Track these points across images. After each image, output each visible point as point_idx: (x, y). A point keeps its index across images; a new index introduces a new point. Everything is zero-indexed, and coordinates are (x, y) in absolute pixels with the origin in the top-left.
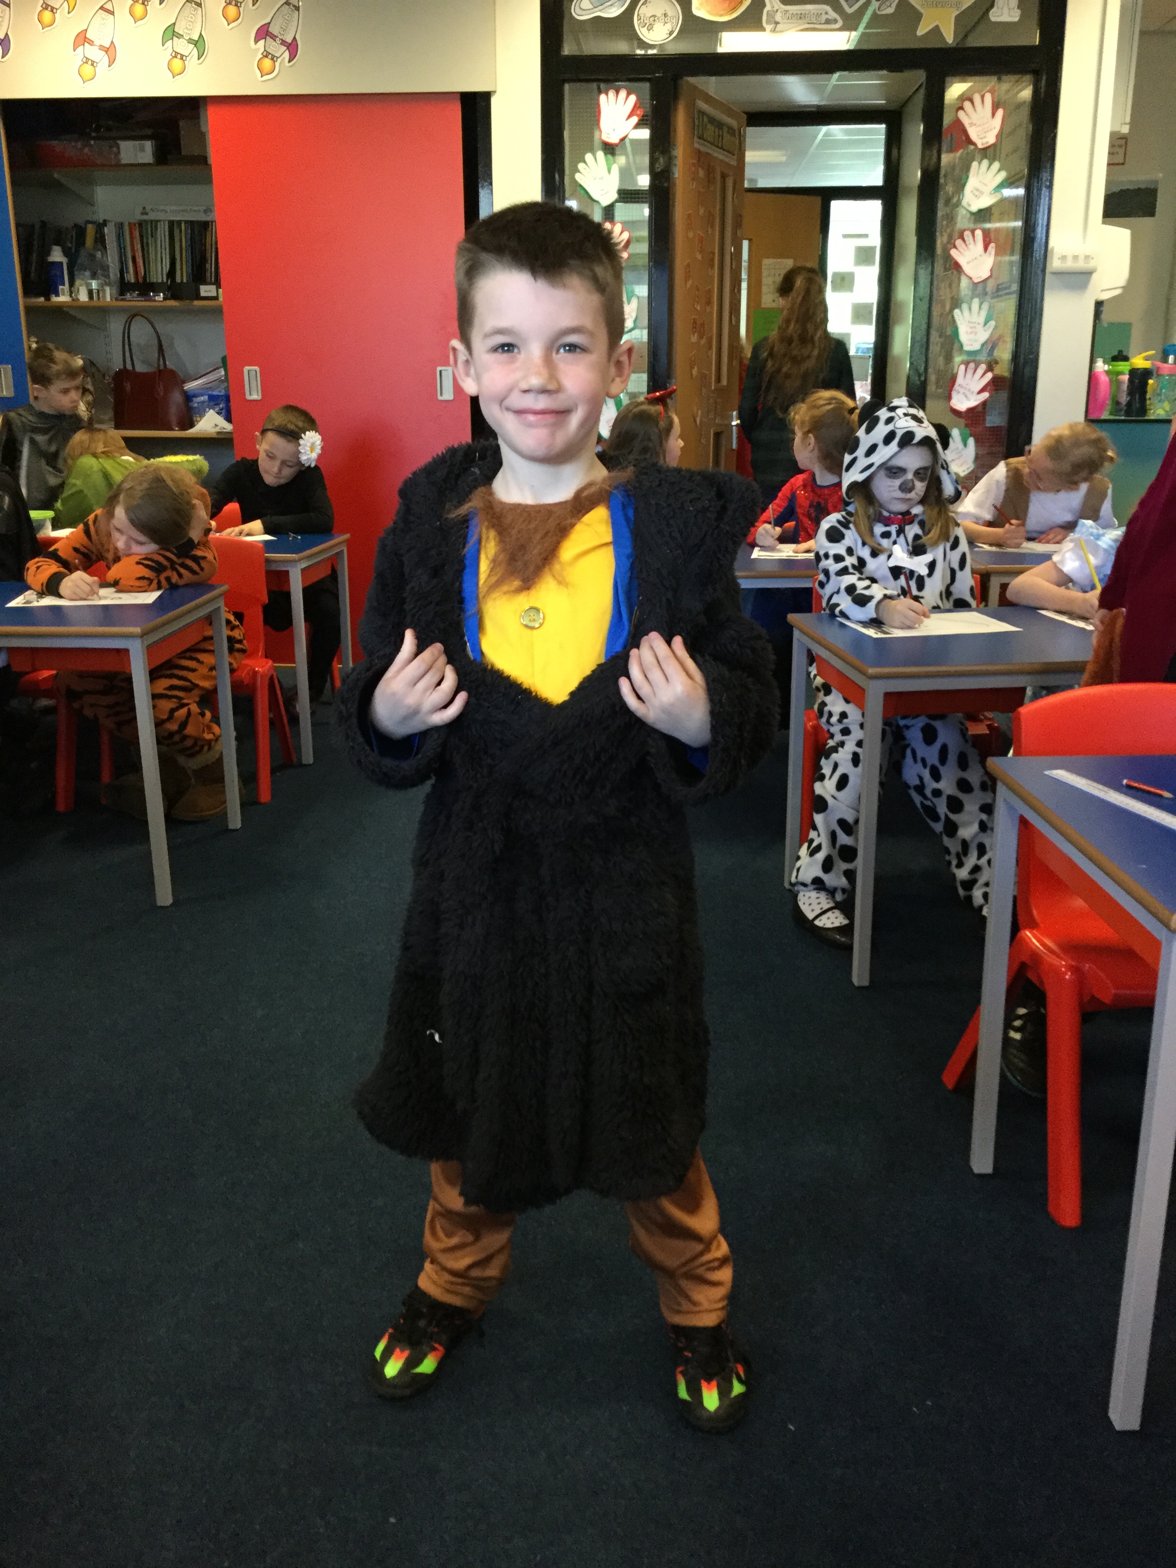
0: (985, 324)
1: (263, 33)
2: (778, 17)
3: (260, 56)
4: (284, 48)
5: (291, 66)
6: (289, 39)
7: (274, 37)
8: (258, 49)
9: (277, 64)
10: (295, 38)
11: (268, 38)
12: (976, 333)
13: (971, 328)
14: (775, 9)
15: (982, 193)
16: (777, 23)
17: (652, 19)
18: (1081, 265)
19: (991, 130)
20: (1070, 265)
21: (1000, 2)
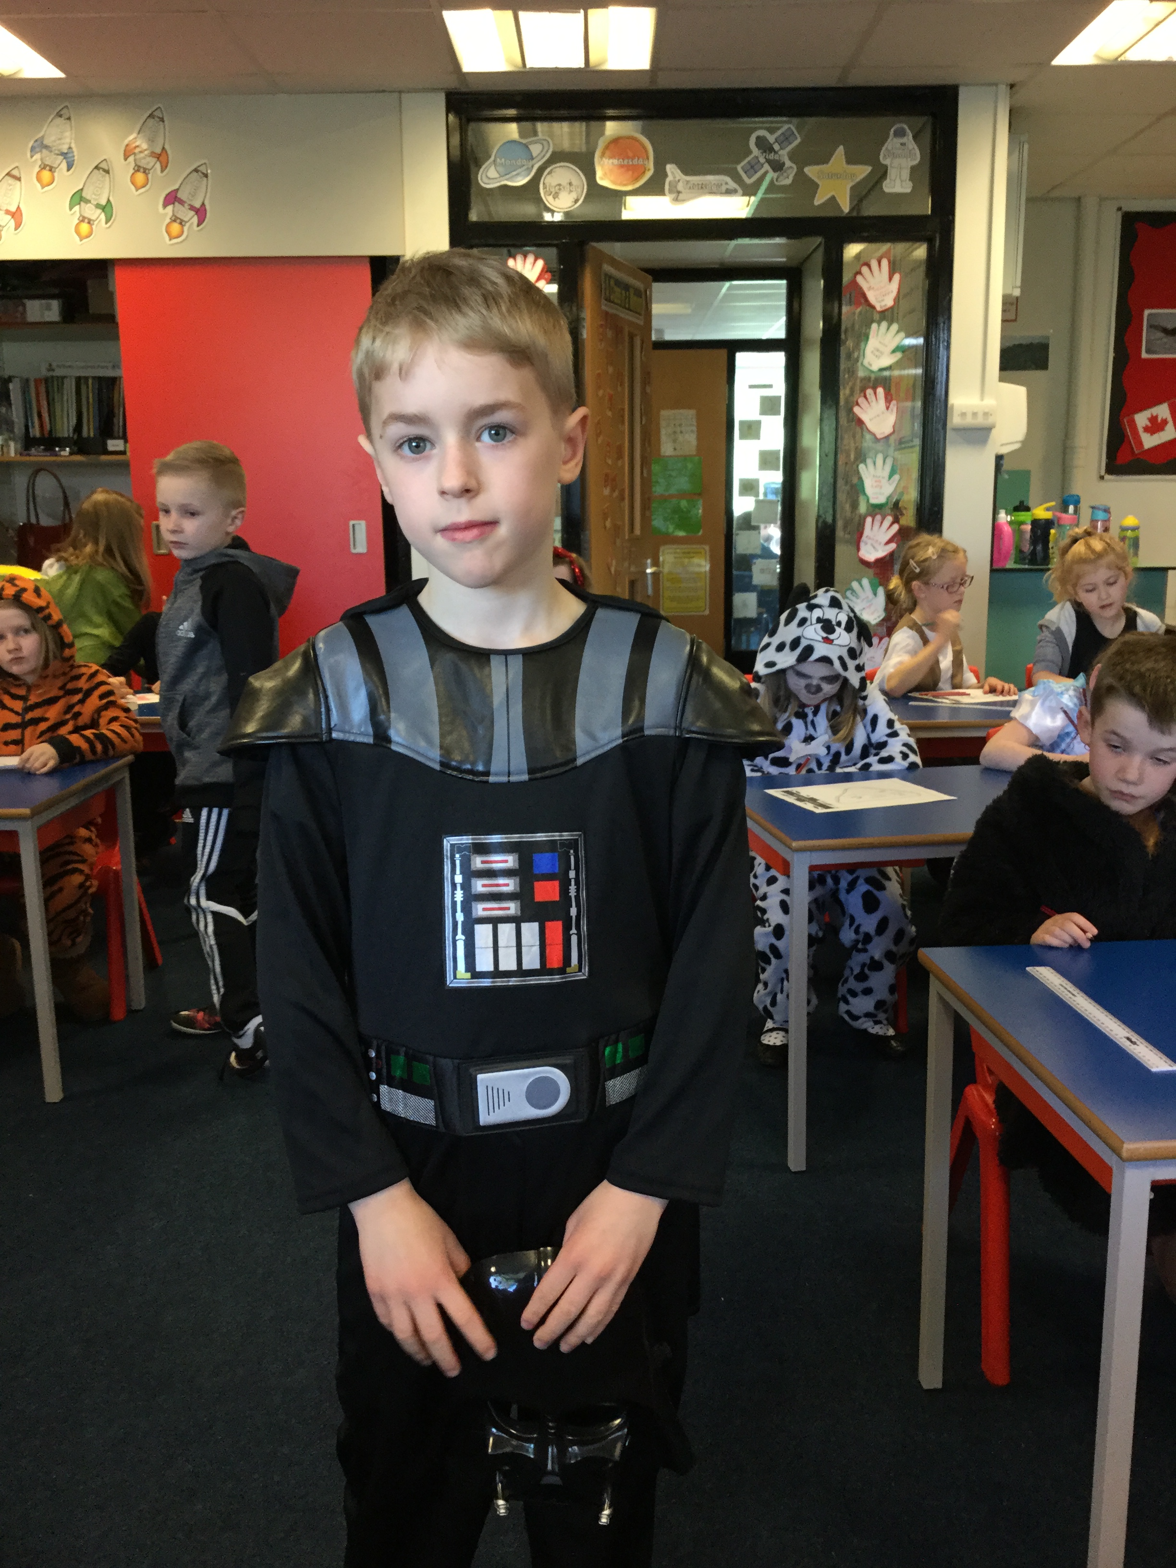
0: (890, 477)
1: (172, 199)
2: (680, 187)
3: (168, 220)
4: (193, 213)
5: (198, 231)
6: (197, 205)
7: (182, 202)
8: (166, 214)
9: (186, 229)
10: (203, 204)
11: (176, 204)
12: (881, 487)
13: (876, 481)
14: (677, 179)
15: (882, 353)
16: (679, 192)
17: (557, 188)
18: (980, 421)
19: (888, 293)
20: (969, 421)
21: (892, 173)
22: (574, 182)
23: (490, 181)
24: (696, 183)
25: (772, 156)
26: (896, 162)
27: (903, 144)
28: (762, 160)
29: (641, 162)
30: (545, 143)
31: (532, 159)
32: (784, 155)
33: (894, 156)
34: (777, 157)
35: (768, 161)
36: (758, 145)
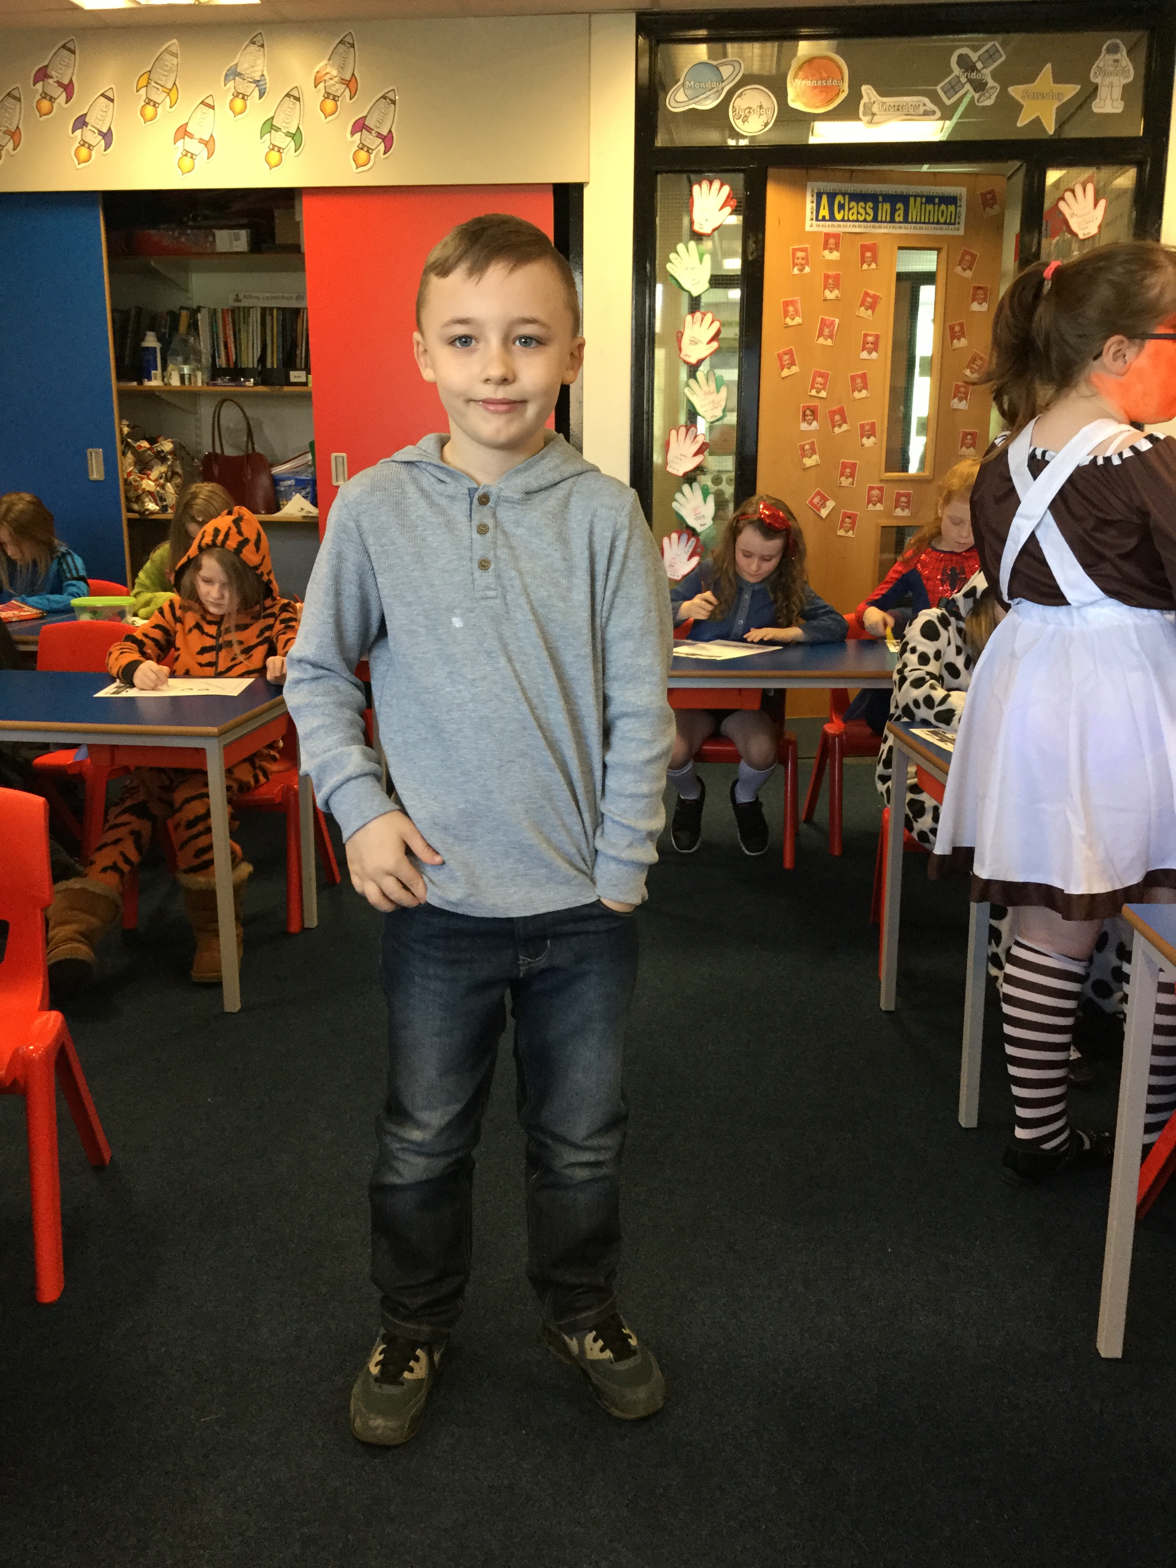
1: (360, 126)
2: (875, 109)
4: (380, 140)
6: (385, 133)
7: (369, 130)
9: (372, 156)
10: (390, 131)
11: (364, 131)
14: (872, 101)
16: (874, 115)
17: (747, 111)
19: (1093, 221)
21: (1103, 92)
22: (765, 106)
23: (679, 105)
24: (892, 104)
25: (973, 76)
26: (1108, 80)
27: (1116, 61)
28: (963, 80)
29: (835, 83)
30: (736, 65)
31: (723, 81)
32: (987, 74)
33: (1106, 74)
34: (979, 77)
35: (970, 81)
36: (958, 63)
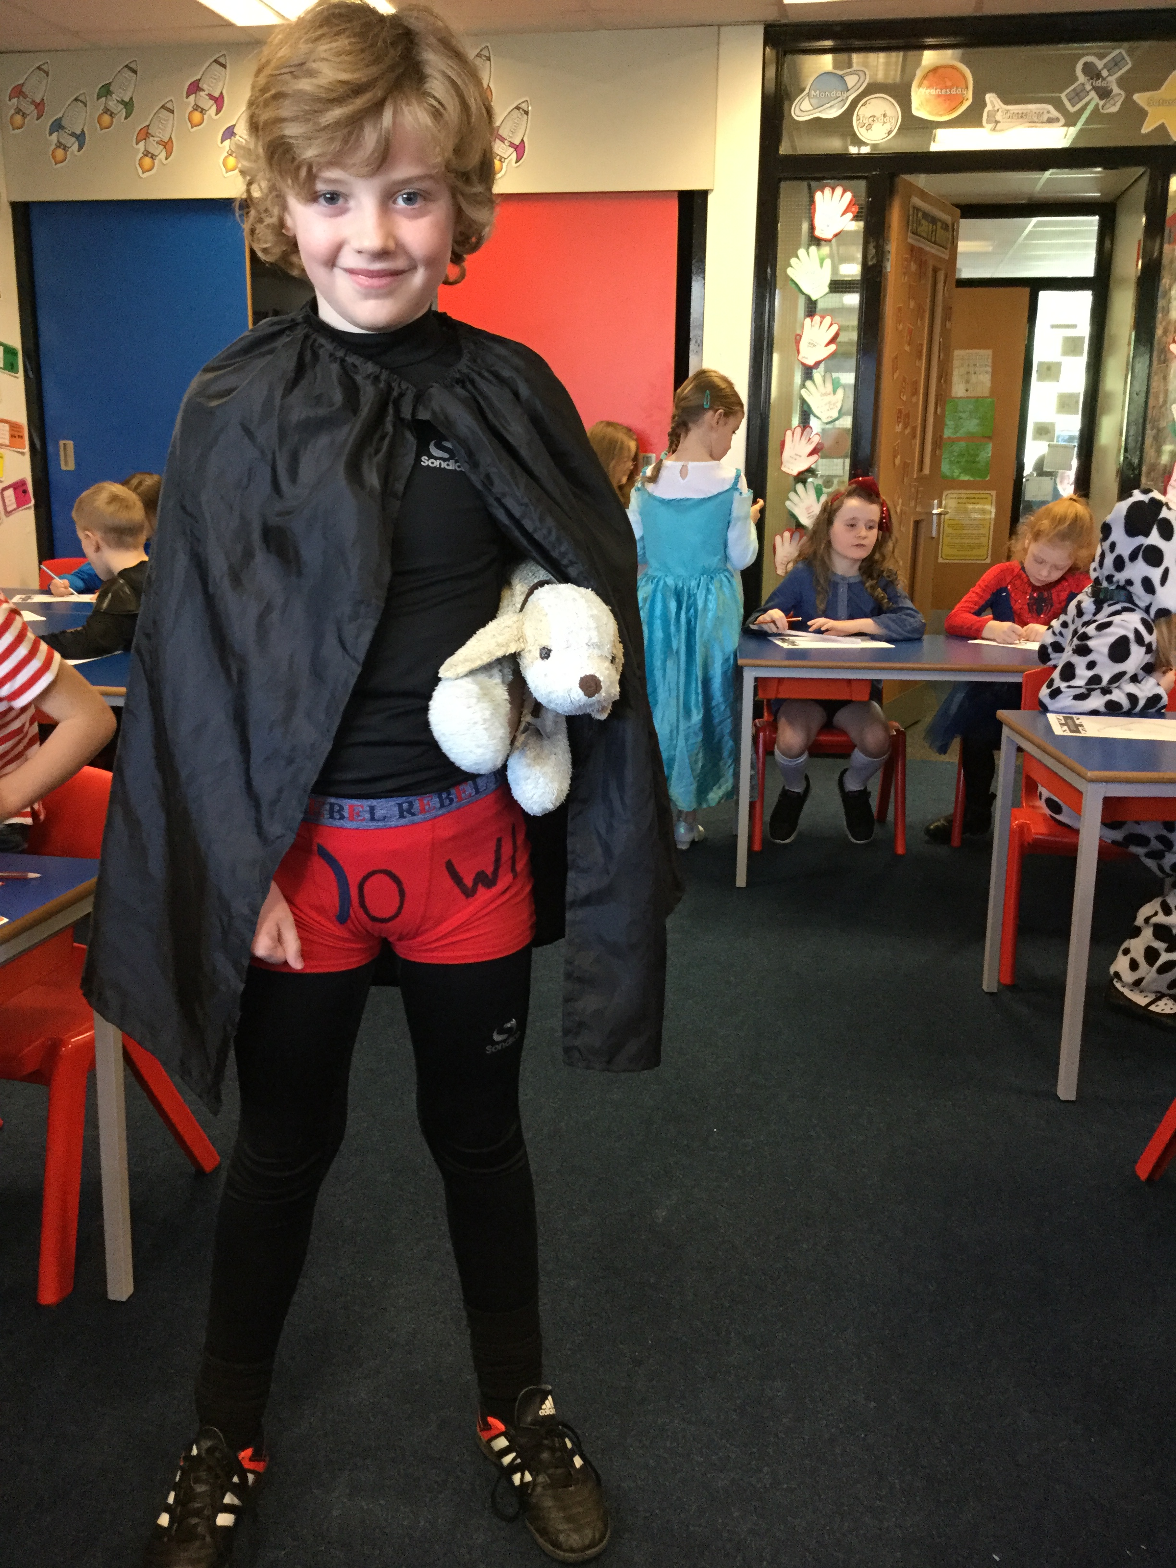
2: (999, 116)
4: (512, 150)
5: (516, 167)
6: (517, 142)
7: (503, 139)
9: (505, 165)
10: (523, 141)
11: (497, 140)
14: (996, 109)
16: (997, 122)
17: (871, 119)
22: (889, 114)
23: (803, 114)
24: (1016, 112)
25: (1099, 83)
28: (1088, 87)
29: (959, 91)
30: (861, 74)
31: (848, 90)
32: (1112, 82)
34: (1104, 84)
35: (1095, 88)
36: (1085, 71)
